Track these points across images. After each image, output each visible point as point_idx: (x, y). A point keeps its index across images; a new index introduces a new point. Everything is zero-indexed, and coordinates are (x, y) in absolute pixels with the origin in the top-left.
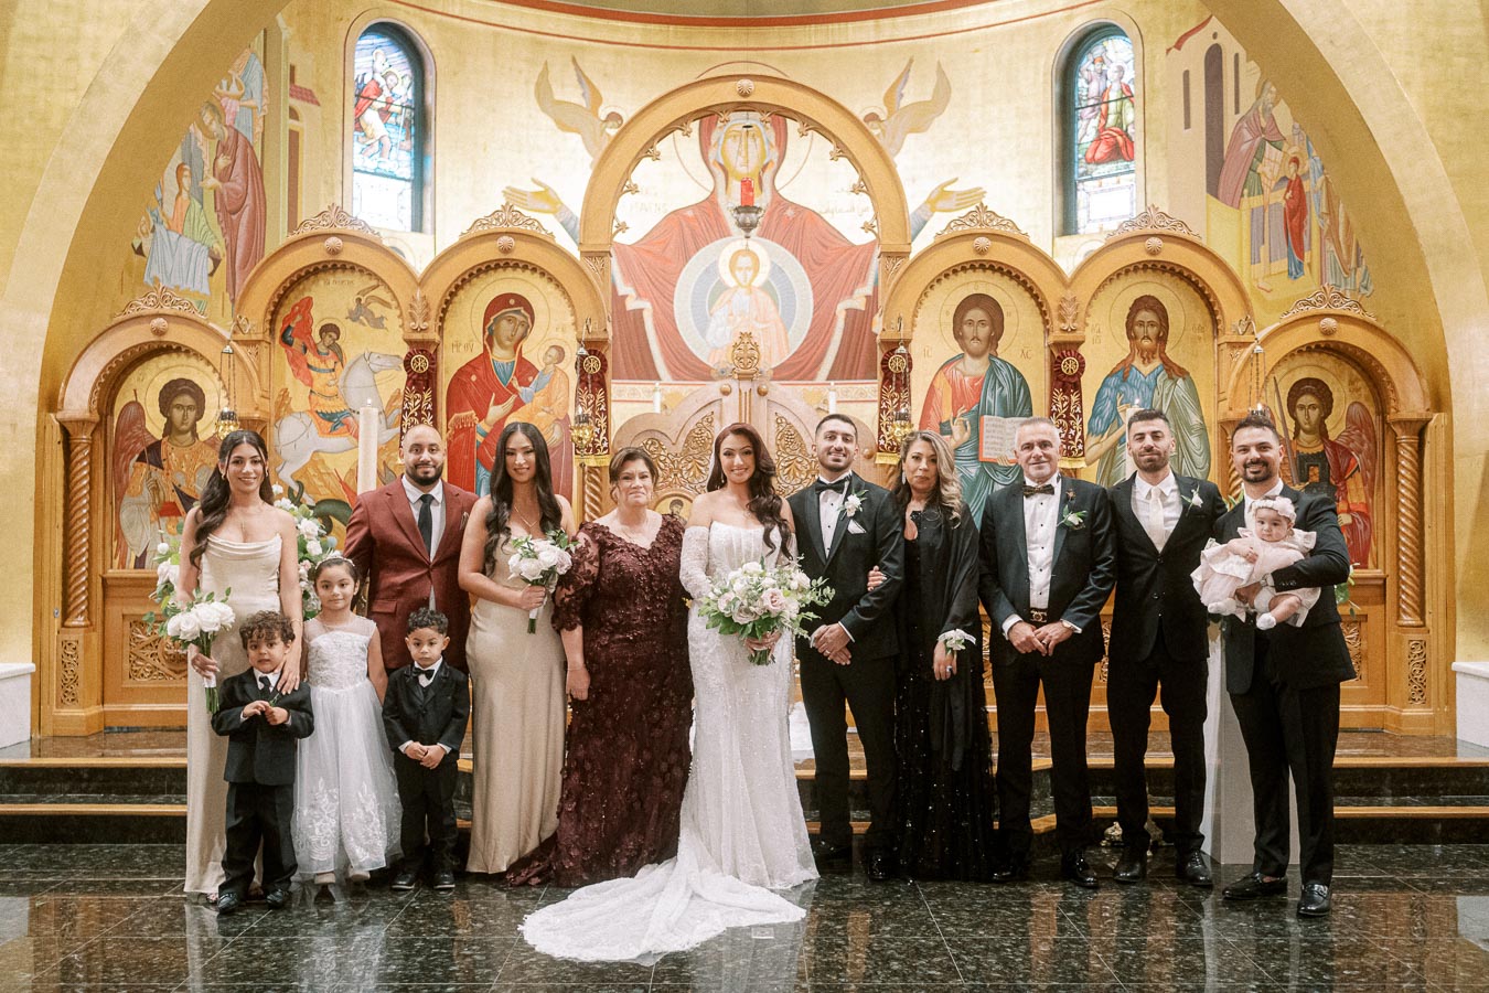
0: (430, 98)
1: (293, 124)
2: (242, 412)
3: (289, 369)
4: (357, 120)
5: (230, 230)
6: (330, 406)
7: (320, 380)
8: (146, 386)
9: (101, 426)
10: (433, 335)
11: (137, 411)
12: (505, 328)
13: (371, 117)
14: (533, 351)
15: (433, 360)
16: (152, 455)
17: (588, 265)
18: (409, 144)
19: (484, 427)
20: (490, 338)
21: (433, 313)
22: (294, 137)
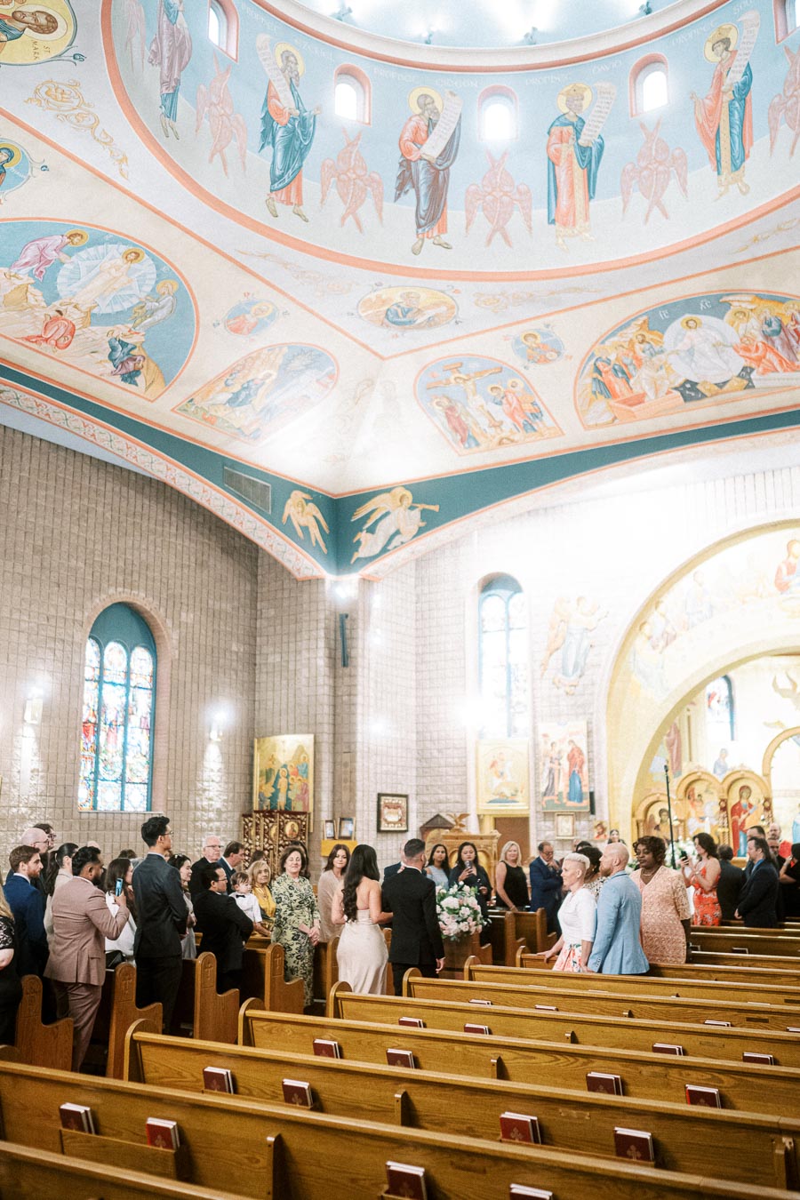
0: (733, 693)
1: (688, 713)
2: (680, 818)
3: (690, 806)
4: (709, 706)
5: (671, 751)
6: (701, 816)
7: (698, 809)
8: (655, 810)
9: (645, 821)
10: (725, 797)
11: (652, 818)
12: (744, 794)
13: (714, 702)
14: (752, 800)
15: (726, 803)
16: (657, 827)
17: (764, 779)
18: (728, 710)
19: (740, 821)
20: (741, 797)
21: (726, 791)
22: (689, 717)
